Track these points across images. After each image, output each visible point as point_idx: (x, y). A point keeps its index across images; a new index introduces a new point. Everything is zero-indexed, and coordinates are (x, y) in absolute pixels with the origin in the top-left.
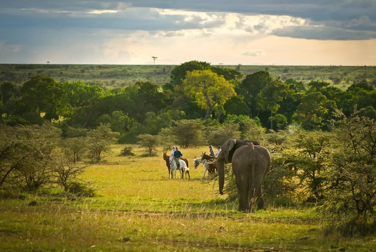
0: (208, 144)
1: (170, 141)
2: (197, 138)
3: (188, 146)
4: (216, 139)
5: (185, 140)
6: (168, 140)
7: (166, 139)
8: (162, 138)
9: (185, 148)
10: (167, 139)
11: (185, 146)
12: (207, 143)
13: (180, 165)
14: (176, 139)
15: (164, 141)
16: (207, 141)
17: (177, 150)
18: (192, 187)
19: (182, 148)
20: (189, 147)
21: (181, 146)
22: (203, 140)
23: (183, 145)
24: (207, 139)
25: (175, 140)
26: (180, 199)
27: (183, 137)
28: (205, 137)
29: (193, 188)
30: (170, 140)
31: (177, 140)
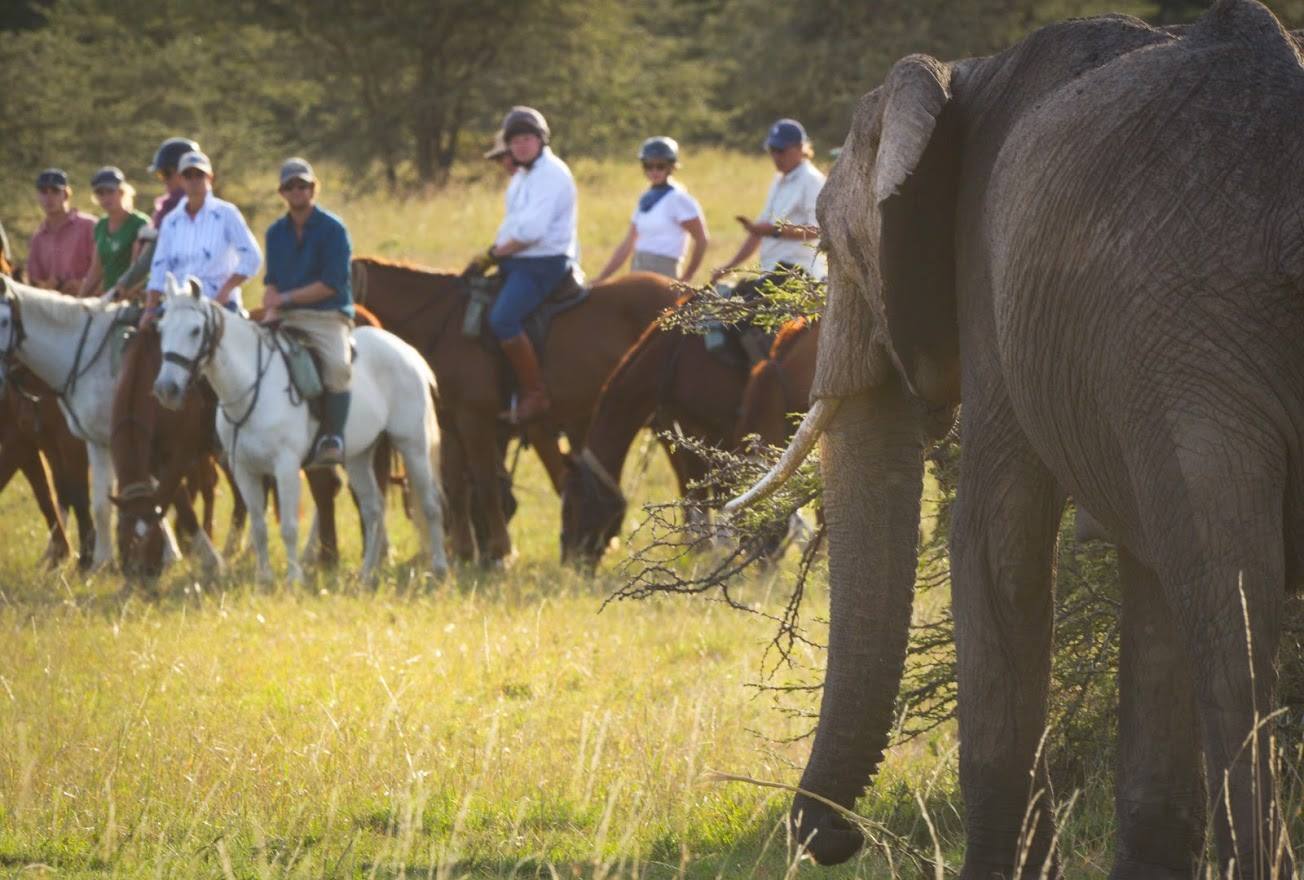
0: (718, 119)
1: (210, 109)
2: (566, 48)
3: (447, 159)
4: (823, 47)
5: (409, 78)
6: (173, 97)
7: (151, 80)
8: (98, 67)
9: (414, 188)
10: (168, 78)
11: (405, 169)
12: (700, 111)
13: (344, 399)
14: (285, 76)
15: (126, 109)
16: (694, 73)
17: (300, 206)
18: (515, 678)
19: (369, 189)
20: (459, 170)
21: (357, 166)
22: (647, 66)
23: (391, 153)
24: (695, 54)
25: (271, 90)
26: (357, 824)
27: (379, 43)
28: (673, 29)
29: (524, 691)
30: (209, 95)
31: (305, 92)
